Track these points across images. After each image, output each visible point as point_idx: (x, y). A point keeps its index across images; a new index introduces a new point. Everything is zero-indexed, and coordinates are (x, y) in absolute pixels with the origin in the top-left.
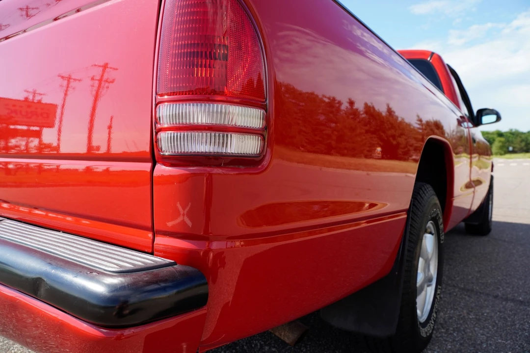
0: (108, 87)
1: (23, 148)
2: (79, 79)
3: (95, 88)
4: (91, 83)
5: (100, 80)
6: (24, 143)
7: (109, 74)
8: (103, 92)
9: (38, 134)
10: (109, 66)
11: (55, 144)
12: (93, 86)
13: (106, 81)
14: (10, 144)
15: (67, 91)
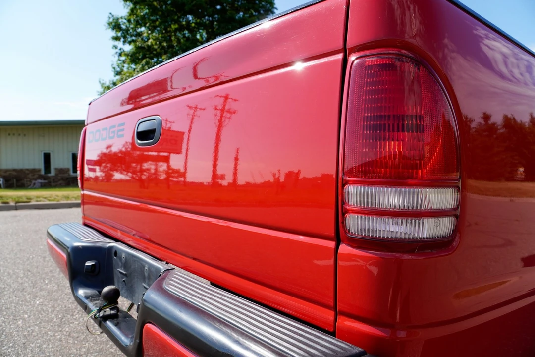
0: (230, 118)
1: (153, 171)
2: (203, 108)
3: (219, 118)
4: (214, 112)
5: (223, 110)
6: (153, 167)
7: (231, 105)
8: (226, 122)
9: (166, 159)
10: (229, 97)
11: (182, 170)
12: (215, 115)
13: (228, 111)
14: (143, 168)
15: (192, 119)
